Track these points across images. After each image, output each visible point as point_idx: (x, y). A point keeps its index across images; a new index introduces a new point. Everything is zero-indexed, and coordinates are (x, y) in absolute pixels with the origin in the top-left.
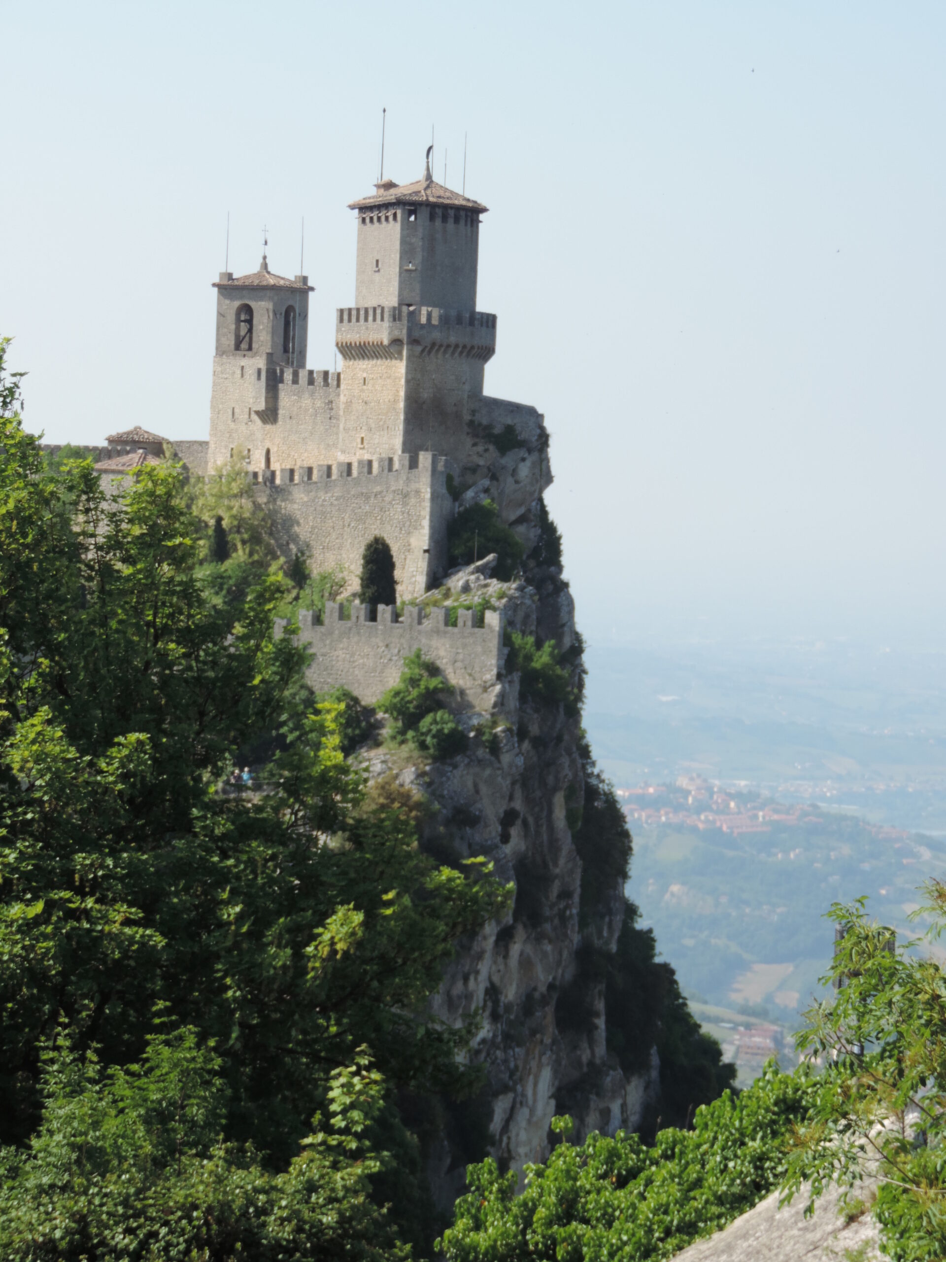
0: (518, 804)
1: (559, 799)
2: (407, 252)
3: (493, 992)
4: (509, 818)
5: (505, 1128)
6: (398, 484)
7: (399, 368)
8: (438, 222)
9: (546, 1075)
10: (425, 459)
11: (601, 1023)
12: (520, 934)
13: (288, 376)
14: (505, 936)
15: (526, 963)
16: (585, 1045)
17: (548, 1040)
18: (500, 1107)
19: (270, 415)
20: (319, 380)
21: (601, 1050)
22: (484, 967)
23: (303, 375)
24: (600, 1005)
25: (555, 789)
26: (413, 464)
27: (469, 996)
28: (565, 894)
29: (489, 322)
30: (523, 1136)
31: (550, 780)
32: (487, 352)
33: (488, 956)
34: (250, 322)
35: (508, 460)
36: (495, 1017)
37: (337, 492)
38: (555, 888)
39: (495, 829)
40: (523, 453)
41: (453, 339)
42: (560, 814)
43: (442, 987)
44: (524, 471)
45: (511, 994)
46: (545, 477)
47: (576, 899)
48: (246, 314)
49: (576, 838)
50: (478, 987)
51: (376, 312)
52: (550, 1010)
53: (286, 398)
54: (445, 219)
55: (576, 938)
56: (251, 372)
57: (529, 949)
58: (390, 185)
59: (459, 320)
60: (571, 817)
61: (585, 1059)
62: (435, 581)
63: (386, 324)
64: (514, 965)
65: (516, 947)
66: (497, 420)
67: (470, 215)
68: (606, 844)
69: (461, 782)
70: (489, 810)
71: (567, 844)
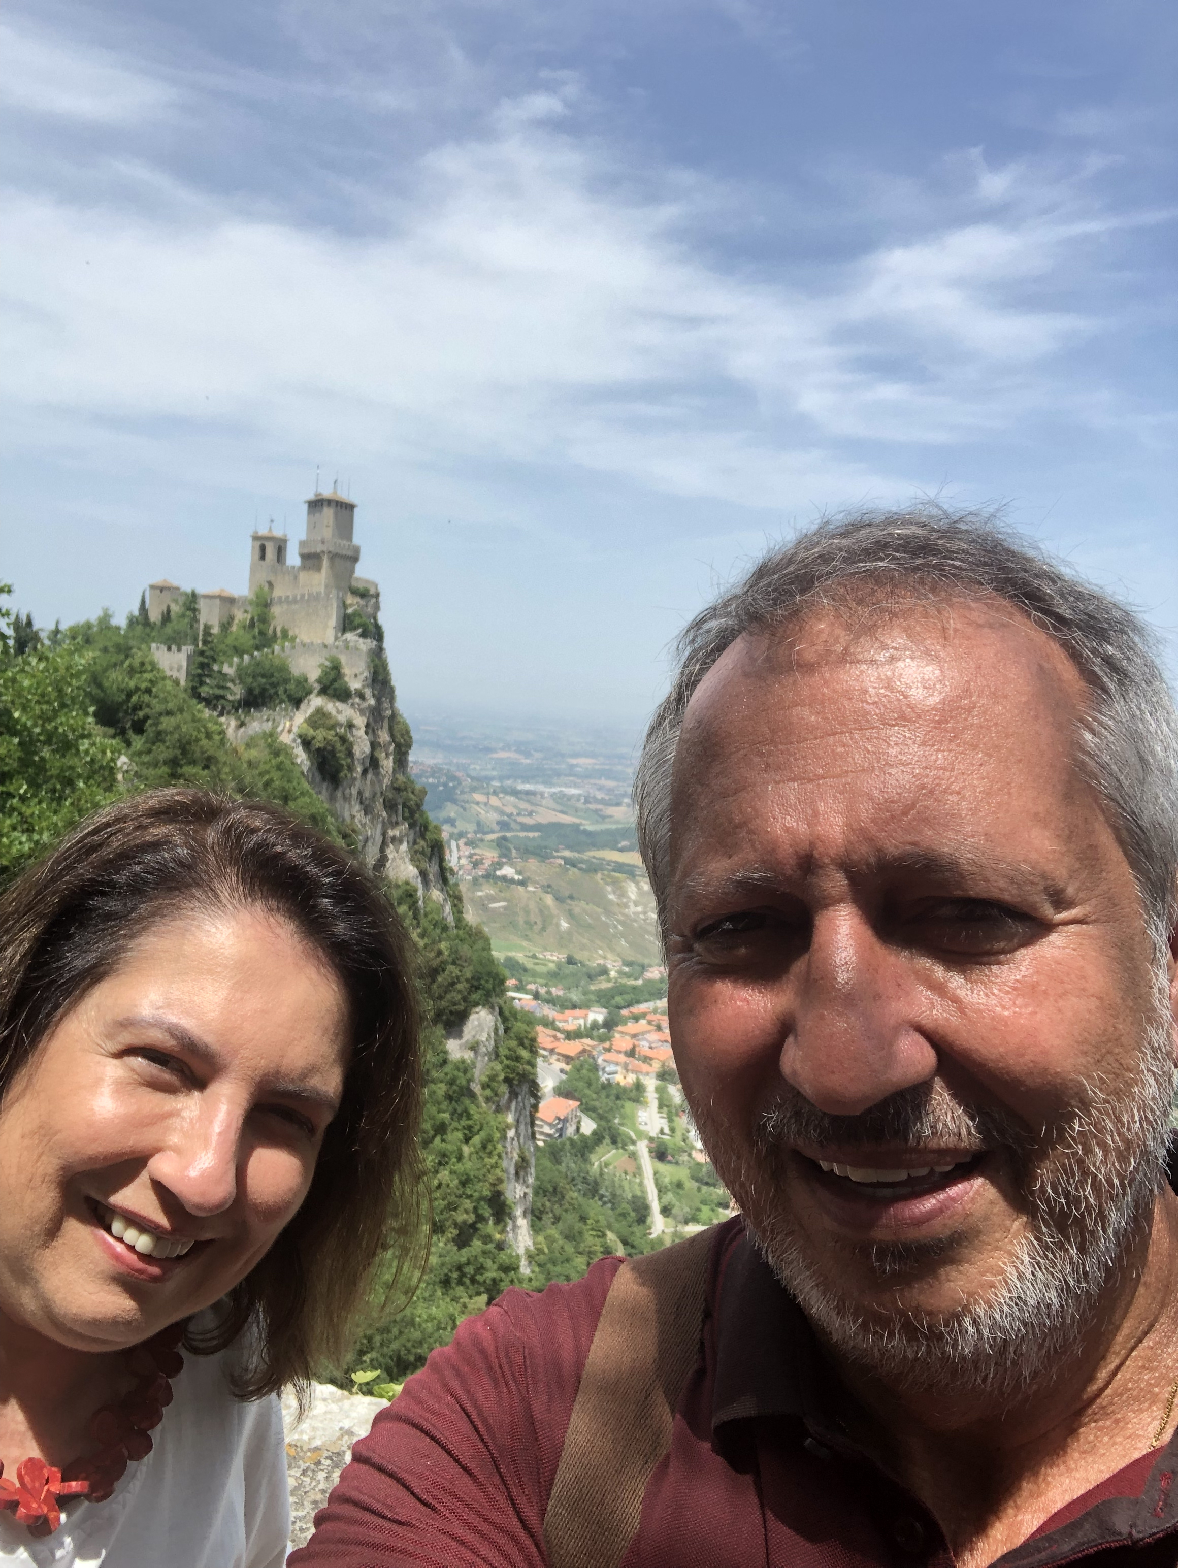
1: (387, 721)
2: (326, 518)
3: (360, 793)
4: (367, 726)
5: (364, 846)
6: (323, 601)
7: (324, 562)
8: (339, 509)
9: (380, 826)
12: (370, 771)
14: (365, 772)
15: (372, 783)
16: (394, 816)
17: (381, 813)
21: (400, 818)
22: (358, 783)
23: (285, 567)
24: (400, 800)
26: (329, 594)
27: (351, 794)
28: (388, 758)
29: (358, 549)
30: (370, 850)
31: (383, 714)
32: (356, 560)
33: (359, 778)
34: (264, 551)
35: (365, 602)
36: (361, 803)
38: (384, 755)
39: (361, 730)
40: (369, 599)
41: (344, 554)
43: (340, 789)
44: (370, 606)
45: (367, 794)
46: (377, 607)
47: (391, 759)
48: (263, 549)
49: (392, 736)
50: (354, 792)
51: (315, 541)
52: (381, 801)
53: (278, 577)
54: (342, 507)
56: (265, 568)
57: (374, 778)
58: (320, 494)
59: (347, 547)
60: (391, 729)
61: (394, 821)
62: (337, 638)
63: (319, 545)
64: (368, 782)
65: (370, 776)
66: (361, 586)
67: (350, 507)
68: (403, 741)
69: (350, 711)
70: (361, 722)
71: (389, 739)
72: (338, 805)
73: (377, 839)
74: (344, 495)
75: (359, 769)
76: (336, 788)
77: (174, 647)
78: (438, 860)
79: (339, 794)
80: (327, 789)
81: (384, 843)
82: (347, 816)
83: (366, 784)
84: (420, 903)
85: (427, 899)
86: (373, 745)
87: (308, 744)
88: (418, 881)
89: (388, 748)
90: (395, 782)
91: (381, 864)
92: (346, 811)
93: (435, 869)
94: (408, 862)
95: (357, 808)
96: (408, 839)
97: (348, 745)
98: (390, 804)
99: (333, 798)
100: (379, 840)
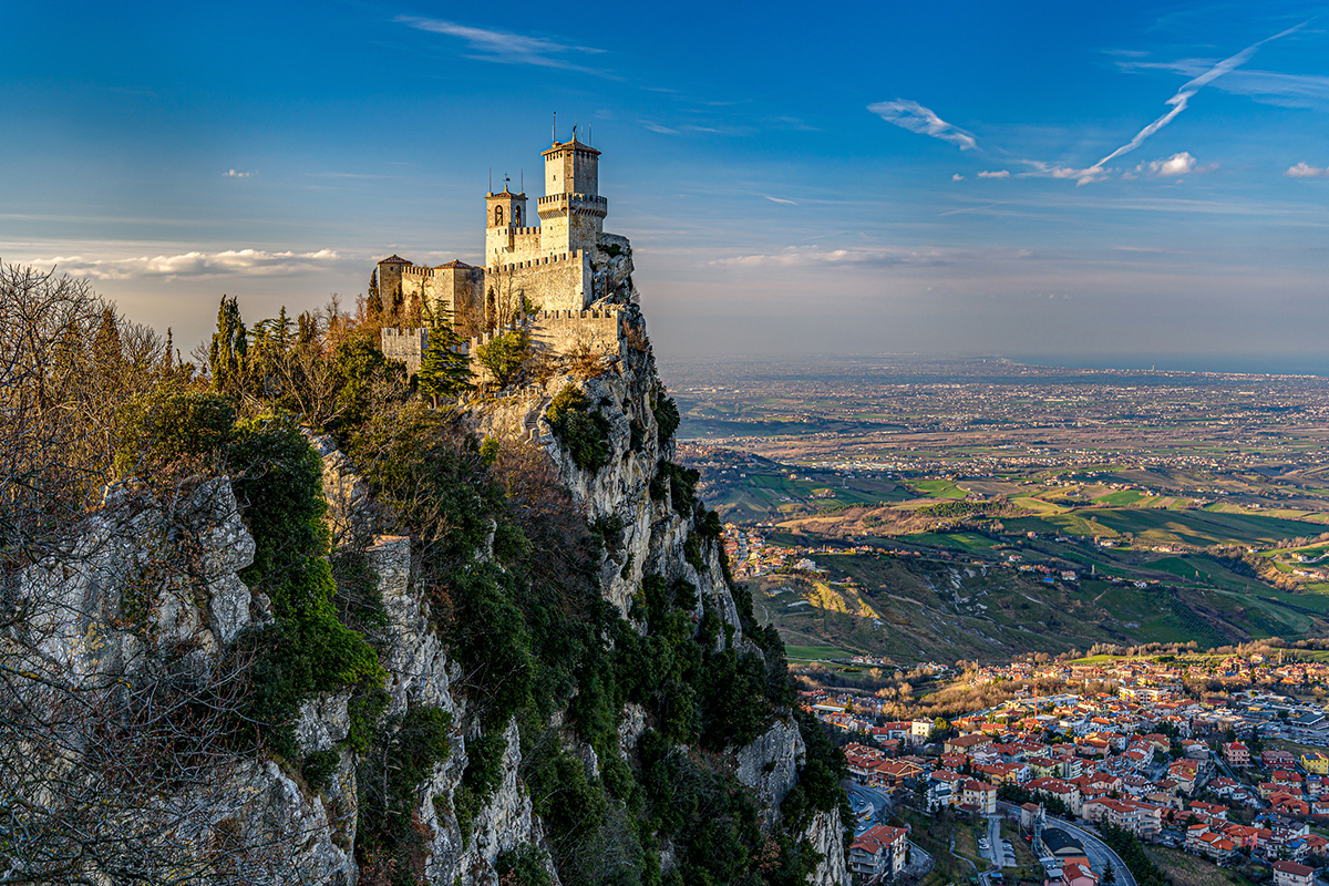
0: (629, 397)
1: (647, 396)
2: (566, 168)
3: (622, 481)
4: (626, 403)
5: (630, 542)
6: (568, 265)
7: (566, 220)
8: (580, 158)
9: (647, 517)
10: (580, 253)
11: (668, 494)
12: (633, 455)
13: (518, 229)
14: (626, 456)
15: (635, 469)
16: (662, 504)
17: (647, 503)
18: (627, 531)
19: (511, 248)
20: (531, 231)
21: (670, 508)
22: (618, 469)
23: (525, 229)
24: (668, 486)
25: (645, 392)
26: (575, 256)
27: (612, 483)
28: (651, 438)
29: (604, 201)
31: (643, 387)
32: (603, 215)
33: (619, 464)
34: (501, 213)
35: (614, 260)
36: (624, 492)
37: (542, 271)
38: (647, 436)
39: (618, 409)
40: (621, 257)
41: (589, 208)
42: (647, 402)
43: (599, 477)
44: (622, 265)
45: (629, 481)
46: (631, 267)
47: (656, 439)
48: (499, 211)
49: (655, 413)
50: (615, 478)
51: (557, 198)
52: (647, 488)
53: (518, 242)
54: (583, 156)
55: (657, 457)
56: (502, 232)
57: (637, 463)
59: (591, 199)
60: (652, 404)
61: (663, 511)
62: (587, 307)
63: (560, 201)
64: (631, 470)
65: (631, 461)
66: (610, 241)
68: (668, 417)
69: (603, 386)
70: (617, 399)
71: (651, 417)
72: (596, 496)
73: (644, 531)
74: (585, 141)
75: (619, 451)
76: (595, 476)
77: (406, 330)
78: (717, 553)
79: (598, 483)
80: (583, 478)
81: (653, 537)
82: (608, 509)
83: (628, 471)
84: (699, 605)
85: (707, 600)
86: (633, 425)
87: (558, 428)
88: (695, 579)
89: (651, 426)
90: (661, 464)
91: (651, 562)
92: (607, 503)
93: (714, 563)
94: (682, 557)
95: (619, 498)
96: (680, 530)
97: (604, 427)
98: (657, 493)
99: (590, 488)
100: (647, 533)
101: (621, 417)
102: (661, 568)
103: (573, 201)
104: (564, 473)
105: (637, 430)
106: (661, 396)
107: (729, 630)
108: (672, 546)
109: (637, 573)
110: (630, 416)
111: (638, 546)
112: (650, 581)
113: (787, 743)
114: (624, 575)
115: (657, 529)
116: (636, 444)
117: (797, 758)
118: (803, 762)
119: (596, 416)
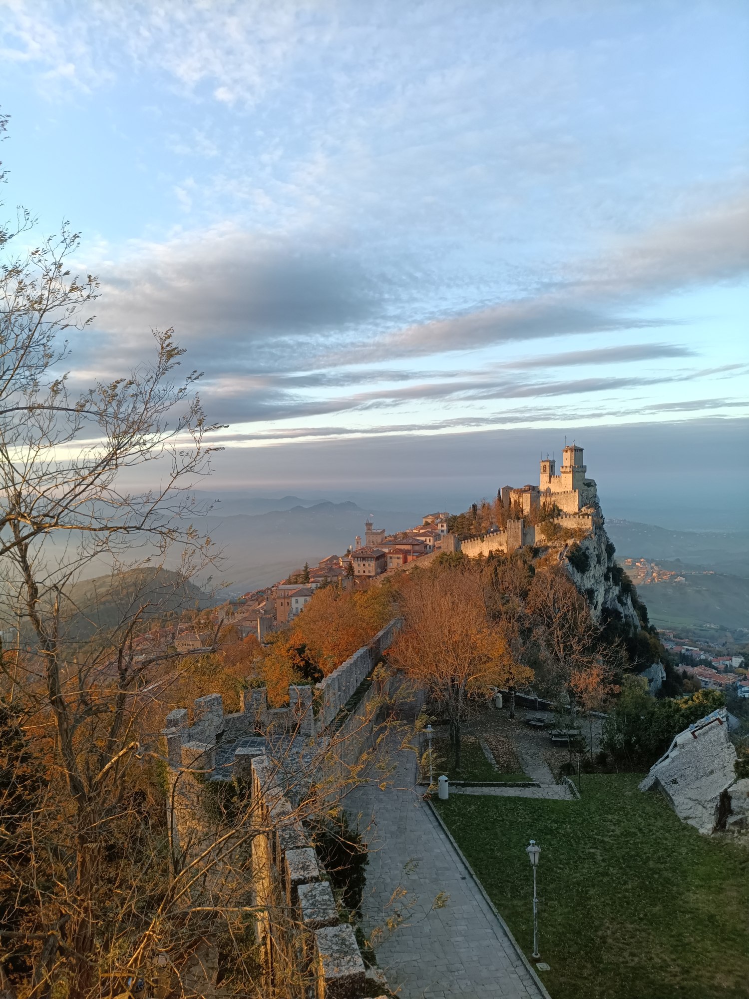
0: (596, 545)
1: (602, 543)
2: (571, 456)
3: (594, 575)
4: (595, 548)
5: (597, 597)
6: (572, 494)
7: (571, 475)
8: (576, 452)
9: (603, 587)
10: (577, 490)
11: (611, 579)
12: (598, 566)
13: (552, 476)
14: (595, 566)
16: (609, 582)
17: (603, 582)
18: (596, 593)
19: (550, 482)
20: (558, 477)
21: (612, 583)
23: (555, 476)
24: (611, 575)
26: (574, 491)
29: (585, 466)
31: (601, 541)
32: (585, 472)
33: (593, 570)
35: (590, 488)
36: (594, 579)
37: (562, 496)
38: (603, 558)
39: (592, 550)
40: (592, 487)
41: (579, 470)
42: (603, 546)
43: (586, 574)
44: (593, 489)
45: (596, 575)
46: (596, 491)
47: (606, 558)
48: (545, 467)
49: (606, 549)
50: (591, 575)
51: (567, 467)
52: (603, 577)
53: (552, 480)
54: (578, 450)
55: (606, 565)
56: (546, 475)
57: (599, 568)
59: (580, 466)
60: (605, 546)
61: (609, 585)
62: (579, 510)
63: (569, 468)
65: (597, 568)
66: (587, 482)
67: (582, 450)
68: (610, 549)
69: (586, 543)
70: (591, 548)
71: (604, 551)
72: (585, 581)
74: (578, 445)
75: (593, 565)
76: (584, 574)
77: (516, 521)
78: (631, 597)
79: (585, 577)
80: (580, 576)
81: (605, 594)
82: (589, 587)
83: (597, 570)
84: (624, 619)
85: (626, 616)
86: (597, 555)
87: (571, 559)
88: (621, 609)
89: (604, 555)
90: (608, 568)
91: (604, 603)
92: (588, 584)
93: (629, 602)
94: (617, 601)
95: (593, 581)
96: (616, 591)
97: (587, 557)
98: (607, 578)
99: (582, 579)
100: (603, 593)
101: (592, 553)
102: (609, 605)
103: (574, 468)
104: (573, 574)
105: (599, 557)
106: (608, 542)
107: (636, 627)
108: (612, 598)
109: (600, 607)
110: (597, 552)
111: (600, 598)
112: (605, 610)
113: (659, 672)
114: (595, 609)
115: (607, 591)
116: (599, 562)
117: (662, 678)
118: (665, 679)
119: (584, 554)
